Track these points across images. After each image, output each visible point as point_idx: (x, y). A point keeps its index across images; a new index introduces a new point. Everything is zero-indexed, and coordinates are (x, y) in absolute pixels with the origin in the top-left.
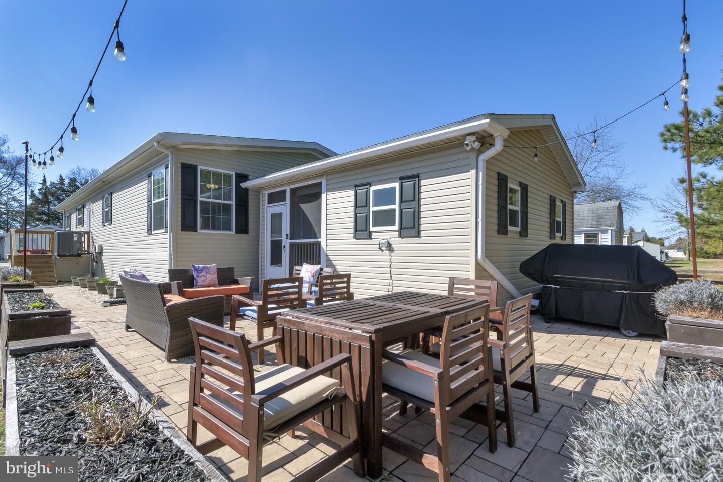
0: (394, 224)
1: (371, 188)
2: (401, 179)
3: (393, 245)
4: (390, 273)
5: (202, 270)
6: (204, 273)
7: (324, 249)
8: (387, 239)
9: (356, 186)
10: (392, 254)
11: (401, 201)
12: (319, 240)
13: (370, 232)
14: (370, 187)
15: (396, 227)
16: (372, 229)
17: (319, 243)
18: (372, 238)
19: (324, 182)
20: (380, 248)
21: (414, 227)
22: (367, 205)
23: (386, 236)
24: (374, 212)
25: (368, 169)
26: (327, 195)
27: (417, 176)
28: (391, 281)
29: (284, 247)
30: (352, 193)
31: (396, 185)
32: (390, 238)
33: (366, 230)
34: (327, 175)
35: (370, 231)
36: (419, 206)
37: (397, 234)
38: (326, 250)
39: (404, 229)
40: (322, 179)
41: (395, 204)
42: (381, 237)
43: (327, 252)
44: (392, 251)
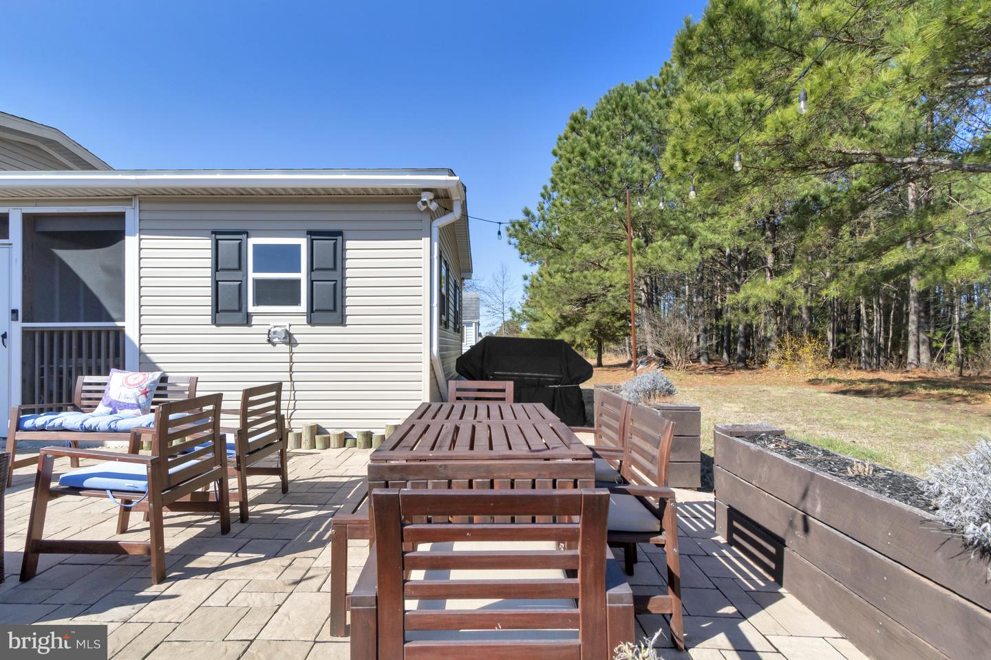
0: (297, 303)
1: (249, 239)
2: (310, 233)
3: (295, 336)
4: (291, 381)
7: (132, 343)
8: (285, 326)
9: (215, 233)
10: (294, 350)
11: (311, 269)
12: (119, 324)
13: (247, 313)
14: (247, 237)
15: (303, 307)
16: (251, 308)
17: (119, 333)
18: (252, 323)
19: (132, 217)
20: (269, 341)
21: (335, 310)
22: (241, 266)
23: (284, 322)
24: (257, 282)
25: (243, 207)
26: (140, 240)
27: (340, 233)
28: (293, 392)
29: (4, 336)
30: (208, 243)
31: (303, 242)
32: (290, 325)
33: (240, 310)
34: (140, 202)
35: (249, 311)
36: (343, 278)
37: (304, 319)
38: (140, 344)
39: (316, 310)
40: (126, 207)
41: (299, 271)
42: (273, 322)
43: (142, 346)
44: (294, 345)
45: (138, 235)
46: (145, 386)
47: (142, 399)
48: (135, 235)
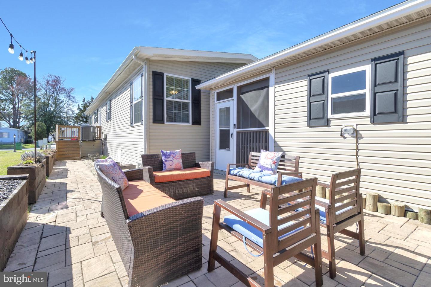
0: (363, 109)
1: (329, 75)
2: (374, 60)
3: (360, 132)
4: (358, 161)
5: (169, 155)
6: (171, 158)
7: (271, 137)
8: (352, 126)
9: (310, 76)
10: (360, 141)
11: (375, 84)
12: (267, 128)
13: (328, 119)
14: (328, 74)
15: (368, 111)
16: (330, 116)
17: (267, 132)
18: (331, 125)
19: (272, 77)
20: (342, 136)
21: (396, 111)
22: (324, 93)
23: (352, 123)
24: (333, 99)
25: (326, 57)
26: (275, 88)
27: (402, 53)
29: (232, 134)
30: (306, 83)
31: (368, 68)
32: (357, 125)
33: (323, 118)
34: (275, 70)
35: (329, 118)
36: (405, 87)
37: (368, 121)
38: (275, 138)
39: (379, 114)
40: (270, 74)
41: (365, 88)
42: (344, 123)
43: (276, 138)
44: (359, 138)
45: (274, 85)
46: (274, 159)
47: (273, 166)
48: (273, 86)
